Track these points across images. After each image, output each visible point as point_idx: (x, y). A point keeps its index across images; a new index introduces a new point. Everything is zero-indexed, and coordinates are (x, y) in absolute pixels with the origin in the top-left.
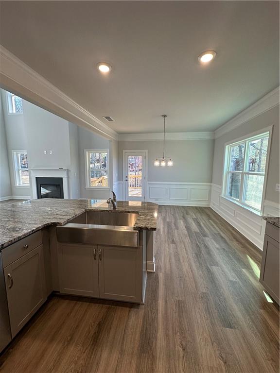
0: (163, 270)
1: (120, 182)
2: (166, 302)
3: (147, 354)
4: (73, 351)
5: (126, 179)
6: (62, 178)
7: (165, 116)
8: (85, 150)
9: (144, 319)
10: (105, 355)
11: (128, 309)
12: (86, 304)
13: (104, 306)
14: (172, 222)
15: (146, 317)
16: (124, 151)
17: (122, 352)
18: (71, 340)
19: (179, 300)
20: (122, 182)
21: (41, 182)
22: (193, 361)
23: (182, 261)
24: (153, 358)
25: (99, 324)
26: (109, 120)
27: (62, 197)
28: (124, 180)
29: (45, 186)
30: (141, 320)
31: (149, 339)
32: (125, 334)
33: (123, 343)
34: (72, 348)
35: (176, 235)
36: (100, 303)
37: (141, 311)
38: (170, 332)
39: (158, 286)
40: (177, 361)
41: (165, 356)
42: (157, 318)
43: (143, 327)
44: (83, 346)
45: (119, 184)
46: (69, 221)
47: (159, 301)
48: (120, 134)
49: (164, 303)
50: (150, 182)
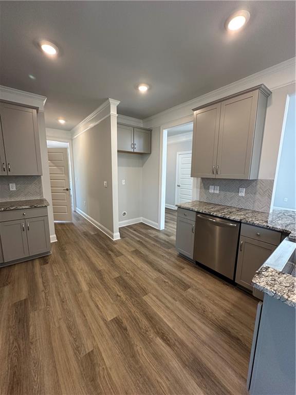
3: (191, 361)
17: (203, 343)
18: (230, 315)
24: (184, 364)
25: (238, 339)
31: (203, 377)
32: (219, 355)
33: (210, 348)
34: (223, 314)
40: (168, 385)
41: (180, 377)
44: (222, 320)
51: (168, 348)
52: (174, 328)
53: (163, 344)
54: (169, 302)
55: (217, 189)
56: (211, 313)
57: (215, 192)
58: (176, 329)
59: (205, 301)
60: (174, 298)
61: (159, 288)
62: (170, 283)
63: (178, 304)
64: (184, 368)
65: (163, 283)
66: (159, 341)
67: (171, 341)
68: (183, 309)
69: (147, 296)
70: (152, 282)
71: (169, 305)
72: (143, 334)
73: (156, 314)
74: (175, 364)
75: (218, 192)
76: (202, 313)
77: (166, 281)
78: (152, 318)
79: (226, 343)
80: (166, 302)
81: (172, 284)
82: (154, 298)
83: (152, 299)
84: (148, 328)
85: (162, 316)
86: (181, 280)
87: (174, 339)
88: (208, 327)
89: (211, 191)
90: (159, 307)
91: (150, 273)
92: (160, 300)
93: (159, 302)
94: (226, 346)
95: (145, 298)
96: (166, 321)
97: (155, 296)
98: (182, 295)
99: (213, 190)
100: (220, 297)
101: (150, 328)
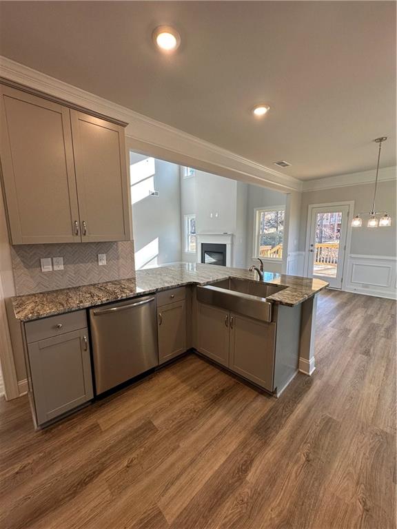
0: (324, 379)
1: (301, 253)
2: (309, 411)
3: (260, 437)
4: (195, 396)
5: (311, 248)
6: (225, 245)
7: (381, 140)
8: (255, 210)
9: (270, 410)
10: (220, 413)
11: (257, 393)
12: (217, 371)
13: (233, 380)
14: (383, 325)
15: (273, 410)
16: (310, 206)
17: (236, 420)
18: (197, 388)
19: (331, 418)
20: (304, 253)
21: (207, 249)
22: (314, 476)
23: (367, 381)
24: (265, 443)
25: (223, 390)
26: (284, 166)
27: (224, 264)
28: (307, 250)
29: (210, 253)
30: (266, 409)
31: (268, 428)
32: (244, 410)
34: (196, 394)
35: (380, 345)
36: (230, 375)
37: (271, 403)
38: (299, 437)
39: (307, 391)
40: (293, 463)
41: (280, 450)
42: (288, 418)
43: (266, 415)
44: (205, 397)
45: (299, 255)
46: (208, 284)
47: (299, 405)
48: (306, 180)
49: (305, 410)
50: (353, 256)
51: (256, 463)
52: (227, 454)
53: (253, 470)
54: (181, 458)
55: (58, 264)
56: (196, 404)
57: (56, 268)
58: (228, 450)
59: (178, 406)
60: (173, 450)
61: (145, 482)
62: (134, 455)
63: (184, 444)
64: (269, 445)
65: (130, 471)
66: (251, 477)
67: (245, 459)
68: (193, 437)
69: (164, 513)
70: (121, 503)
71: (187, 460)
72: (249, 508)
73: (207, 485)
74: (270, 455)
75: (62, 267)
76: (198, 414)
77: (126, 464)
78: (217, 493)
79: (229, 401)
80: (180, 465)
81: (138, 452)
82: (172, 491)
83: (172, 498)
84: (237, 498)
85: (210, 474)
86: (130, 434)
87: (242, 455)
88: (216, 412)
89: (47, 268)
90: (192, 480)
91: (83, 512)
92: (178, 478)
93: (183, 480)
94: (232, 402)
95: (170, 518)
96: (219, 465)
97: (167, 489)
98: (166, 436)
99: (51, 267)
100: (171, 390)
101: (237, 495)
